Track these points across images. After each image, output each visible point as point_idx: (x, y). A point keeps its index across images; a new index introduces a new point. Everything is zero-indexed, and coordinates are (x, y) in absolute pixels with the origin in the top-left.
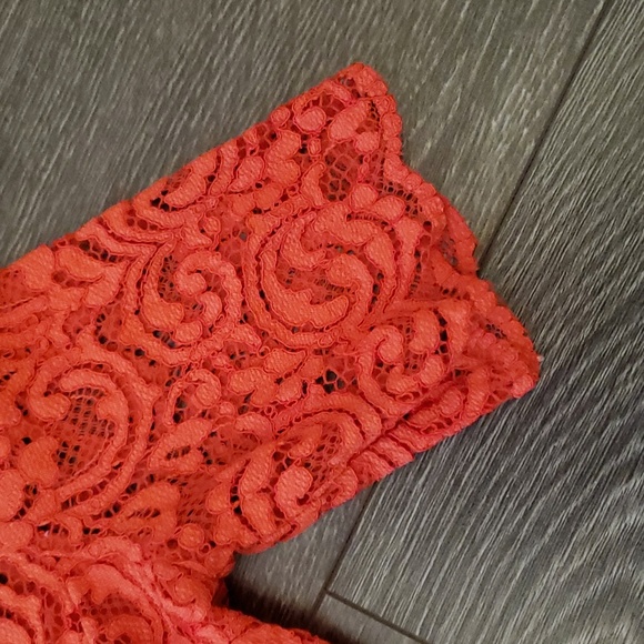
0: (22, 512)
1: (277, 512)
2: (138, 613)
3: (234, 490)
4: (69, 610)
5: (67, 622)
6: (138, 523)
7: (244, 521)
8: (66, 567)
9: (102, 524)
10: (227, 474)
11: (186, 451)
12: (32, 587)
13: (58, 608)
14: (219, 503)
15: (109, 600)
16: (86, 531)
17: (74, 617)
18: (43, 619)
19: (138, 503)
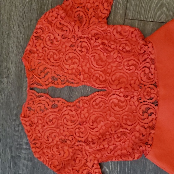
0: (79, 30)
1: (107, 10)
2: (98, 34)
3: (101, 12)
4: (90, 38)
5: (91, 39)
6: (93, 23)
7: (104, 14)
8: (88, 33)
9: (89, 26)
10: (99, 11)
11: (92, 13)
12: (84, 37)
13: (89, 38)
14: (100, 14)
15: (94, 34)
16: (87, 28)
17: (91, 38)
18: (87, 40)
19: (91, 22)
